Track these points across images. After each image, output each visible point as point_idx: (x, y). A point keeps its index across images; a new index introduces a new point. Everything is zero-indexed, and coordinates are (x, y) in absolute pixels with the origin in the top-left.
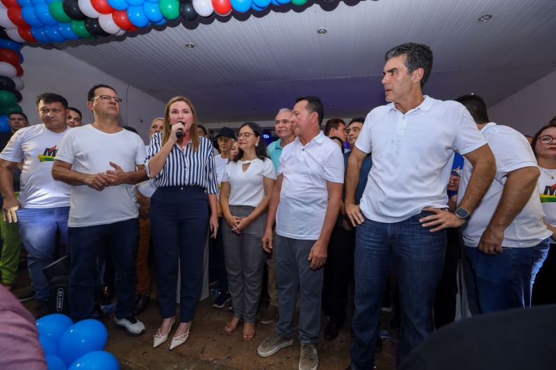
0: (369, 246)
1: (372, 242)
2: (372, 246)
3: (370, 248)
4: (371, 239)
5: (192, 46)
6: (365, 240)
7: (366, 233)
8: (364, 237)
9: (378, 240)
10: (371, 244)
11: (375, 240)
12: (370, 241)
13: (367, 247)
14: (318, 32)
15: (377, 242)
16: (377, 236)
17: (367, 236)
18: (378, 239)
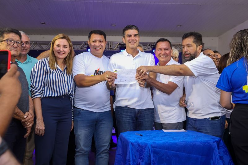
0: (128, 119)
1: (130, 117)
2: (129, 119)
4: (129, 116)
6: (125, 117)
7: (125, 114)
8: (125, 116)
13: (128, 120)
15: (131, 117)
16: (131, 114)
17: (126, 115)
18: (132, 115)
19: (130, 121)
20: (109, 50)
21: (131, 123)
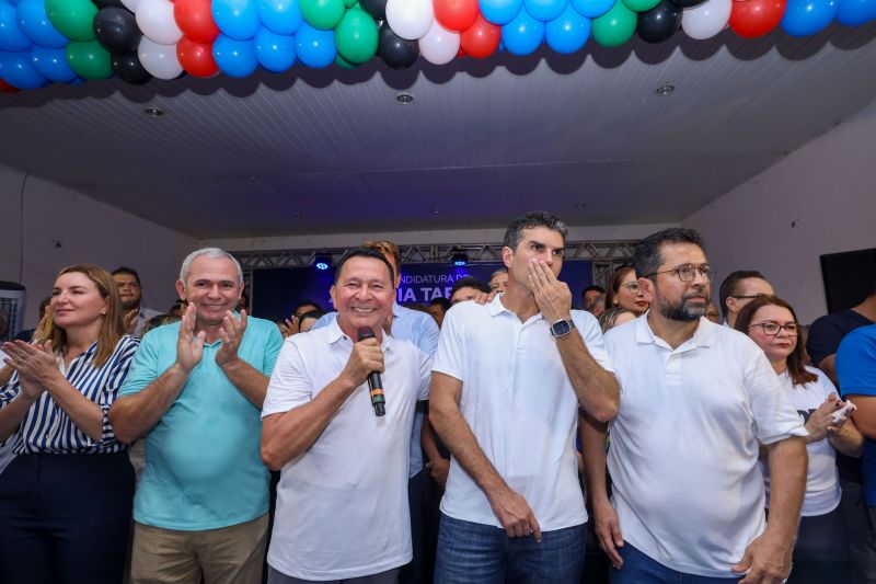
0: (470, 560)
1: (477, 552)
2: (475, 561)
3: (472, 565)
4: (474, 548)
5: (159, 113)
6: (462, 550)
9: (487, 548)
10: (474, 556)
11: (480, 548)
12: (472, 551)
13: (467, 564)
14: (398, 98)
16: (485, 541)
17: (465, 542)
19: (474, 568)
20: (432, 261)
21: (480, 576)
